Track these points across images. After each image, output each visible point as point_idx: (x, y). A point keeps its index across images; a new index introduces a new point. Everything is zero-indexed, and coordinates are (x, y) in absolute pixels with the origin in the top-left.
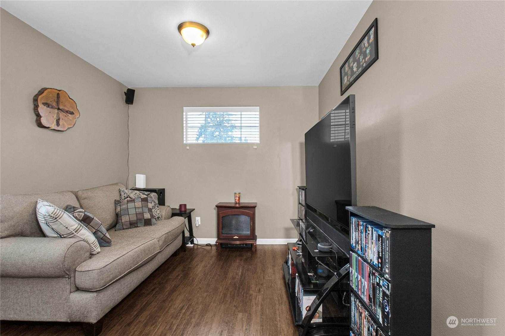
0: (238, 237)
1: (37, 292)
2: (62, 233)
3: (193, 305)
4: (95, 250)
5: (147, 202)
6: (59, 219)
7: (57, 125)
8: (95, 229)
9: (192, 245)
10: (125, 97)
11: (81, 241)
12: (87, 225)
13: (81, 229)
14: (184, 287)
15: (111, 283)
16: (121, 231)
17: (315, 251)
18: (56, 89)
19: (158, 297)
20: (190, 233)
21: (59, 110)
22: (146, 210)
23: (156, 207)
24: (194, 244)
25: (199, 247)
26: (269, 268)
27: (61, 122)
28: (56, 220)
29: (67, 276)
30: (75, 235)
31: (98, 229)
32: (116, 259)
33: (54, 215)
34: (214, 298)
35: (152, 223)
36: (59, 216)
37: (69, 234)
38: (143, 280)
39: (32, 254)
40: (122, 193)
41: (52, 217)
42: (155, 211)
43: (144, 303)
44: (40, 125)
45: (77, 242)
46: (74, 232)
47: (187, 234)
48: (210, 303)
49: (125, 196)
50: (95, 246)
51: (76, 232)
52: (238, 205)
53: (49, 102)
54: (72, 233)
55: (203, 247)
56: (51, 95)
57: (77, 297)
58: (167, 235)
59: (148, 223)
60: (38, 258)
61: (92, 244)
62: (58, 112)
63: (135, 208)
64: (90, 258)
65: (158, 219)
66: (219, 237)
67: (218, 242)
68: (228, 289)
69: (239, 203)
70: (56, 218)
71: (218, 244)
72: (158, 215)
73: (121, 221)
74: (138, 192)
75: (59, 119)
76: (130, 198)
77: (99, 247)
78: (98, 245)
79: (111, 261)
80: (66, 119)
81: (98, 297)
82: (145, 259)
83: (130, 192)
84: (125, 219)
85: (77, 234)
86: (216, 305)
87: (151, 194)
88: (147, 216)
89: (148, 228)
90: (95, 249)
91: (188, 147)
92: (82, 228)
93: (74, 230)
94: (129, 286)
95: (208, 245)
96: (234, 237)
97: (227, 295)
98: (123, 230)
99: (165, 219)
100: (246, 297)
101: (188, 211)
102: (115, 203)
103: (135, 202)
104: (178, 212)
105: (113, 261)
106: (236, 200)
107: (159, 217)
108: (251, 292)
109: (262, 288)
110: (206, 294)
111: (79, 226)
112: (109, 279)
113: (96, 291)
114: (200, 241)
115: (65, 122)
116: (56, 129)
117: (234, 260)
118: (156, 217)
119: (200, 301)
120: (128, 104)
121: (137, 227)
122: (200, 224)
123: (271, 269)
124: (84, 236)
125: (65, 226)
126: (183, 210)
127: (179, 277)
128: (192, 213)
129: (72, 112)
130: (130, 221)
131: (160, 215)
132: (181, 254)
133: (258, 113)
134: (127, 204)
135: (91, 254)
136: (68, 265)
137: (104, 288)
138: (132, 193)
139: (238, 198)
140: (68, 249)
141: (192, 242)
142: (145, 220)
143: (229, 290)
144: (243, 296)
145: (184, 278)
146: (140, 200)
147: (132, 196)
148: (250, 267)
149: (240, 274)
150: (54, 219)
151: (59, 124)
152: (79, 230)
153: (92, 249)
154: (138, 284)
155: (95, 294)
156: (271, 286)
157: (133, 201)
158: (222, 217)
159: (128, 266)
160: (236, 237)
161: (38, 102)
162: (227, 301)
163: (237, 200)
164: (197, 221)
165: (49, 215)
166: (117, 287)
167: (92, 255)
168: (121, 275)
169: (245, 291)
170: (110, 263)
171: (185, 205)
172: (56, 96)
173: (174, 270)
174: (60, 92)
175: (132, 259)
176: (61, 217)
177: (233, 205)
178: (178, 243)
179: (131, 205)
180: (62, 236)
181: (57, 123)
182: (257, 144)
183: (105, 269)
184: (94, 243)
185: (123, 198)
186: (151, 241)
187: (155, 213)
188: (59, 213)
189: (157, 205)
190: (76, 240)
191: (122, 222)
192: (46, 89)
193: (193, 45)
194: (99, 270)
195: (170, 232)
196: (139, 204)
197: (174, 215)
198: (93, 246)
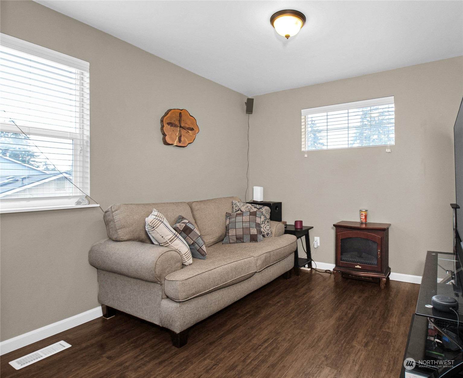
0: (360, 267)
1: (142, 292)
2: (160, 242)
3: (279, 340)
4: (186, 262)
5: (255, 217)
6: (156, 228)
7: (179, 141)
8: (193, 241)
9: (309, 269)
10: (245, 107)
11: (172, 251)
12: (187, 236)
13: (176, 240)
14: (279, 317)
15: (193, 297)
16: (227, 245)
17: (426, 306)
18: (179, 109)
19: (249, 321)
20: (307, 255)
21: (181, 127)
22: (254, 225)
23: (266, 223)
24: (312, 268)
25: (317, 272)
26: (395, 316)
27: (182, 139)
28: (153, 229)
29: (159, 283)
30: (170, 245)
31: (195, 241)
32: (200, 273)
33: (152, 224)
34: (305, 338)
35: (258, 239)
36: (156, 225)
37: (165, 243)
38: (236, 299)
39: (136, 257)
40: (234, 206)
41: (151, 226)
42: (265, 226)
43: (233, 325)
44: (166, 143)
45: (168, 251)
46: (168, 241)
47: (303, 255)
48: (299, 343)
49: (236, 209)
50: (187, 257)
51: (170, 242)
52: (364, 226)
53: (172, 121)
54: (167, 242)
55: (321, 273)
56: (174, 115)
57: (167, 305)
58: (268, 255)
59: (254, 239)
60: (139, 262)
61: (184, 255)
62: (180, 130)
63: (243, 222)
64: (182, 268)
65: (267, 236)
66: (337, 263)
67: (336, 269)
68: (327, 331)
69: (366, 224)
70: (153, 227)
71: (335, 272)
72: (267, 231)
73: (228, 234)
74: (250, 205)
75: (181, 136)
76: (241, 211)
77: (192, 258)
78: (191, 256)
79: (195, 275)
80: (187, 135)
81: (181, 308)
82: (236, 278)
83: (242, 205)
84: (232, 232)
85: (171, 244)
86: (304, 348)
87: (263, 208)
88: (254, 231)
89: (253, 244)
90: (187, 260)
91: (307, 155)
92: (177, 238)
93: (168, 240)
94: (217, 303)
95: (328, 271)
96: (356, 267)
97: (322, 339)
98: (229, 244)
99: (275, 236)
100: (345, 348)
101: (304, 229)
102: (226, 216)
103: (243, 216)
104: (293, 229)
105: (197, 274)
106: (362, 220)
107: (269, 234)
108: (355, 343)
109: (372, 341)
110: (298, 331)
111: (174, 236)
112: (191, 293)
113: (179, 302)
114: (318, 265)
115: (186, 138)
116: (179, 145)
117: (351, 296)
118: (266, 233)
119: (288, 338)
120: (249, 114)
121: (243, 242)
122: (319, 245)
123: (397, 317)
124: (178, 247)
125: (161, 235)
126: (299, 227)
127: (279, 304)
128: (310, 231)
129: (192, 128)
130: (236, 235)
131: (269, 231)
132: (293, 278)
133: (393, 105)
134: (236, 217)
135: (182, 264)
136: (158, 273)
137: (187, 300)
138: (243, 206)
139: (364, 217)
140: (160, 257)
141: (310, 266)
142: (251, 235)
143: (328, 333)
144: (342, 346)
145: (284, 306)
146: (249, 214)
147: (243, 209)
148: (368, 309)
149: (350, 315)
150: (152, 228)
151: (181, 140)
152: (173, 240)
153: (184, 259)
154: (229, 303)
155: (178, 305)
156: (386, 343)
157: (242, 214)
158: (341, 240)
159: (214, 282)
160: (358, 267)
161: (163, 122)
162: (319, 346)
163: (362, 218)
164: (316, 241)
165: (148, 224)
166: (202, 301)
167: (183, 266)
168: (205, 290)
169: (348, 339)
170: (193, 277)
171: (301, 222)
172: (179, 115)
173: (277, 294)
174: (181, 111)
175: (219, 276)
176: (158, 227)
177: (358, 226)
178: (288, 264)
179: (239, 219)
180: (161, 245)
181: (179, 139)
182: (391, 147)
183: (187, 282)
184: (186, 254)
185: (235, 210)
186: (245, 260)
187: (264, 229)
188: (156, 222)
189: (268, 220)
190: (168, 250)
191: (229, 236)
192: (171, 110)
193: (287, 37)
194: (181, 282)
195: (274, 251)
196: (246, 218)
197: (287, 232)
198: (185, 257)
